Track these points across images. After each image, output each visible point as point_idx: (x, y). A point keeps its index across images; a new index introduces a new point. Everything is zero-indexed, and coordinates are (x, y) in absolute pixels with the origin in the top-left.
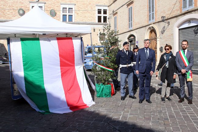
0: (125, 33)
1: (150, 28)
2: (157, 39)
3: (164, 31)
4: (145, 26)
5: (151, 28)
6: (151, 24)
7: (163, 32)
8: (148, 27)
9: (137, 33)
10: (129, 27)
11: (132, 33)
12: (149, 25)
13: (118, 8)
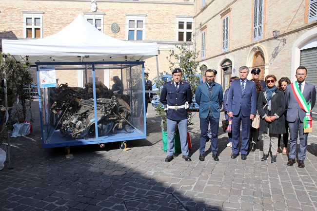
0: (217, 56)
1: (254, 49)
2: (264, 65)
3: (277, 53)
4: (248, 46)
5: (256, 49)
6: (256, 43)
7: (274, 56)
8: (252, 47)
9: (234, 57)
10: (224, 48)
11: (227, 56)
12: (254, 44)
13: (208, 19)
